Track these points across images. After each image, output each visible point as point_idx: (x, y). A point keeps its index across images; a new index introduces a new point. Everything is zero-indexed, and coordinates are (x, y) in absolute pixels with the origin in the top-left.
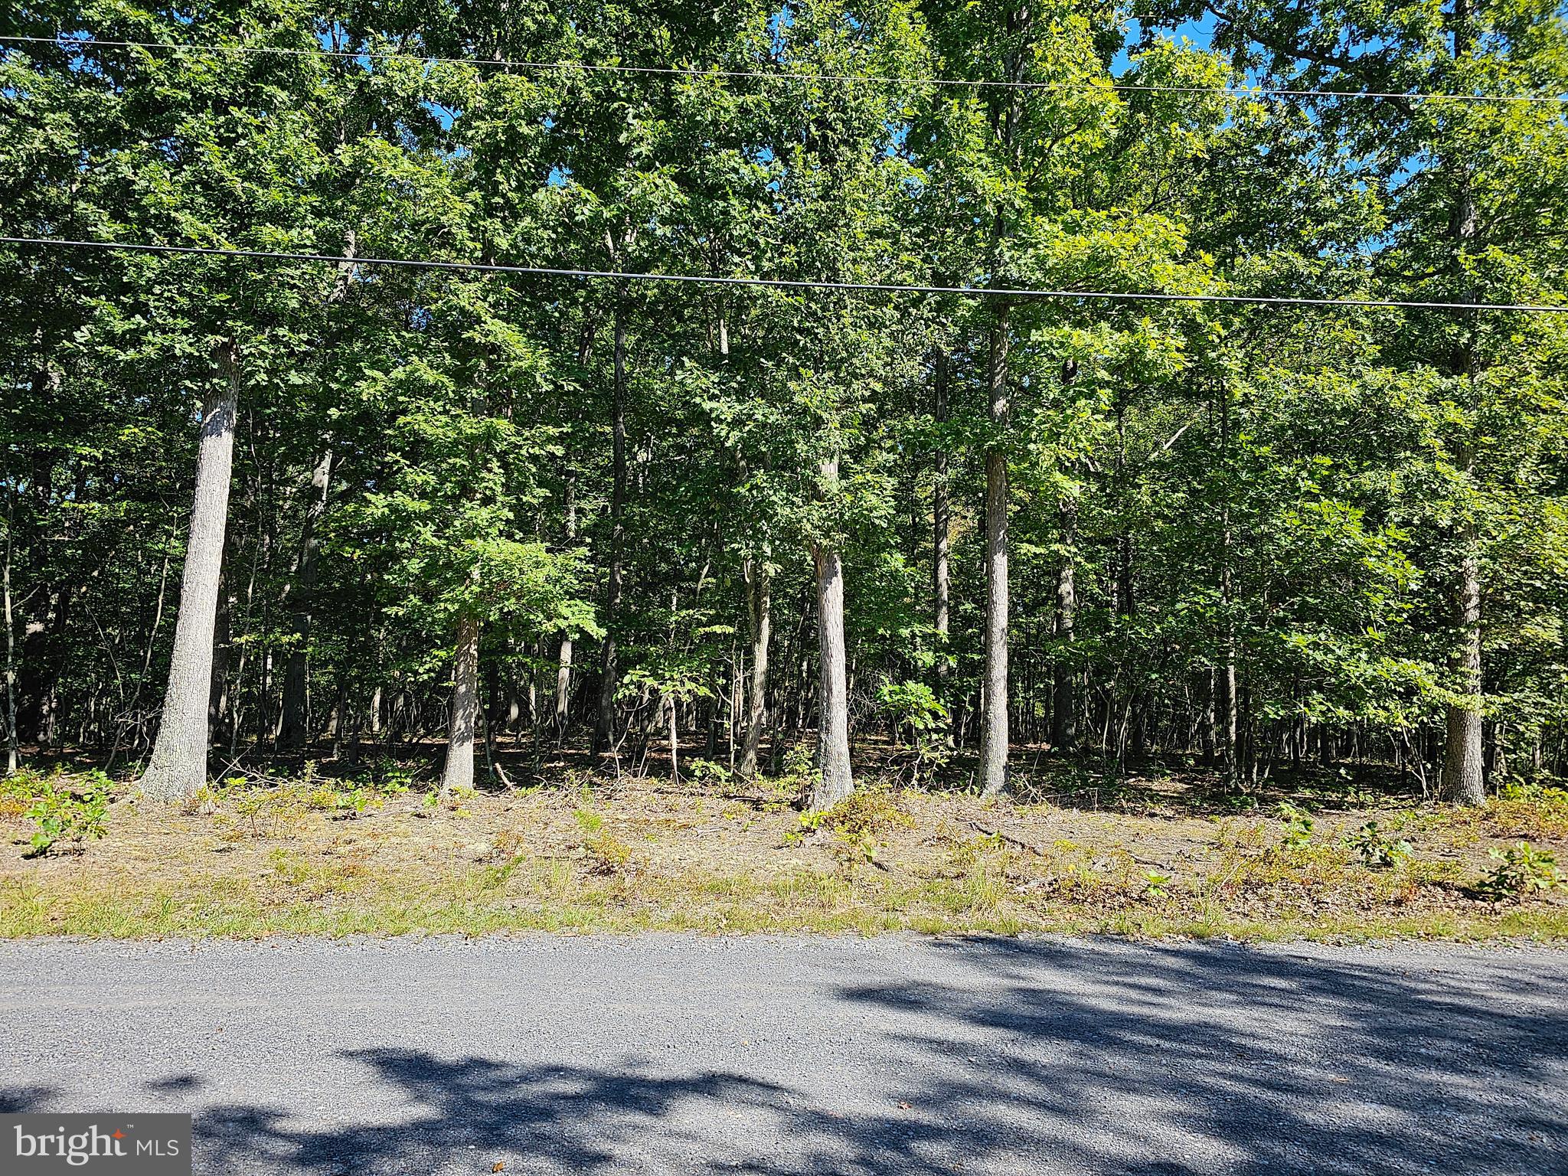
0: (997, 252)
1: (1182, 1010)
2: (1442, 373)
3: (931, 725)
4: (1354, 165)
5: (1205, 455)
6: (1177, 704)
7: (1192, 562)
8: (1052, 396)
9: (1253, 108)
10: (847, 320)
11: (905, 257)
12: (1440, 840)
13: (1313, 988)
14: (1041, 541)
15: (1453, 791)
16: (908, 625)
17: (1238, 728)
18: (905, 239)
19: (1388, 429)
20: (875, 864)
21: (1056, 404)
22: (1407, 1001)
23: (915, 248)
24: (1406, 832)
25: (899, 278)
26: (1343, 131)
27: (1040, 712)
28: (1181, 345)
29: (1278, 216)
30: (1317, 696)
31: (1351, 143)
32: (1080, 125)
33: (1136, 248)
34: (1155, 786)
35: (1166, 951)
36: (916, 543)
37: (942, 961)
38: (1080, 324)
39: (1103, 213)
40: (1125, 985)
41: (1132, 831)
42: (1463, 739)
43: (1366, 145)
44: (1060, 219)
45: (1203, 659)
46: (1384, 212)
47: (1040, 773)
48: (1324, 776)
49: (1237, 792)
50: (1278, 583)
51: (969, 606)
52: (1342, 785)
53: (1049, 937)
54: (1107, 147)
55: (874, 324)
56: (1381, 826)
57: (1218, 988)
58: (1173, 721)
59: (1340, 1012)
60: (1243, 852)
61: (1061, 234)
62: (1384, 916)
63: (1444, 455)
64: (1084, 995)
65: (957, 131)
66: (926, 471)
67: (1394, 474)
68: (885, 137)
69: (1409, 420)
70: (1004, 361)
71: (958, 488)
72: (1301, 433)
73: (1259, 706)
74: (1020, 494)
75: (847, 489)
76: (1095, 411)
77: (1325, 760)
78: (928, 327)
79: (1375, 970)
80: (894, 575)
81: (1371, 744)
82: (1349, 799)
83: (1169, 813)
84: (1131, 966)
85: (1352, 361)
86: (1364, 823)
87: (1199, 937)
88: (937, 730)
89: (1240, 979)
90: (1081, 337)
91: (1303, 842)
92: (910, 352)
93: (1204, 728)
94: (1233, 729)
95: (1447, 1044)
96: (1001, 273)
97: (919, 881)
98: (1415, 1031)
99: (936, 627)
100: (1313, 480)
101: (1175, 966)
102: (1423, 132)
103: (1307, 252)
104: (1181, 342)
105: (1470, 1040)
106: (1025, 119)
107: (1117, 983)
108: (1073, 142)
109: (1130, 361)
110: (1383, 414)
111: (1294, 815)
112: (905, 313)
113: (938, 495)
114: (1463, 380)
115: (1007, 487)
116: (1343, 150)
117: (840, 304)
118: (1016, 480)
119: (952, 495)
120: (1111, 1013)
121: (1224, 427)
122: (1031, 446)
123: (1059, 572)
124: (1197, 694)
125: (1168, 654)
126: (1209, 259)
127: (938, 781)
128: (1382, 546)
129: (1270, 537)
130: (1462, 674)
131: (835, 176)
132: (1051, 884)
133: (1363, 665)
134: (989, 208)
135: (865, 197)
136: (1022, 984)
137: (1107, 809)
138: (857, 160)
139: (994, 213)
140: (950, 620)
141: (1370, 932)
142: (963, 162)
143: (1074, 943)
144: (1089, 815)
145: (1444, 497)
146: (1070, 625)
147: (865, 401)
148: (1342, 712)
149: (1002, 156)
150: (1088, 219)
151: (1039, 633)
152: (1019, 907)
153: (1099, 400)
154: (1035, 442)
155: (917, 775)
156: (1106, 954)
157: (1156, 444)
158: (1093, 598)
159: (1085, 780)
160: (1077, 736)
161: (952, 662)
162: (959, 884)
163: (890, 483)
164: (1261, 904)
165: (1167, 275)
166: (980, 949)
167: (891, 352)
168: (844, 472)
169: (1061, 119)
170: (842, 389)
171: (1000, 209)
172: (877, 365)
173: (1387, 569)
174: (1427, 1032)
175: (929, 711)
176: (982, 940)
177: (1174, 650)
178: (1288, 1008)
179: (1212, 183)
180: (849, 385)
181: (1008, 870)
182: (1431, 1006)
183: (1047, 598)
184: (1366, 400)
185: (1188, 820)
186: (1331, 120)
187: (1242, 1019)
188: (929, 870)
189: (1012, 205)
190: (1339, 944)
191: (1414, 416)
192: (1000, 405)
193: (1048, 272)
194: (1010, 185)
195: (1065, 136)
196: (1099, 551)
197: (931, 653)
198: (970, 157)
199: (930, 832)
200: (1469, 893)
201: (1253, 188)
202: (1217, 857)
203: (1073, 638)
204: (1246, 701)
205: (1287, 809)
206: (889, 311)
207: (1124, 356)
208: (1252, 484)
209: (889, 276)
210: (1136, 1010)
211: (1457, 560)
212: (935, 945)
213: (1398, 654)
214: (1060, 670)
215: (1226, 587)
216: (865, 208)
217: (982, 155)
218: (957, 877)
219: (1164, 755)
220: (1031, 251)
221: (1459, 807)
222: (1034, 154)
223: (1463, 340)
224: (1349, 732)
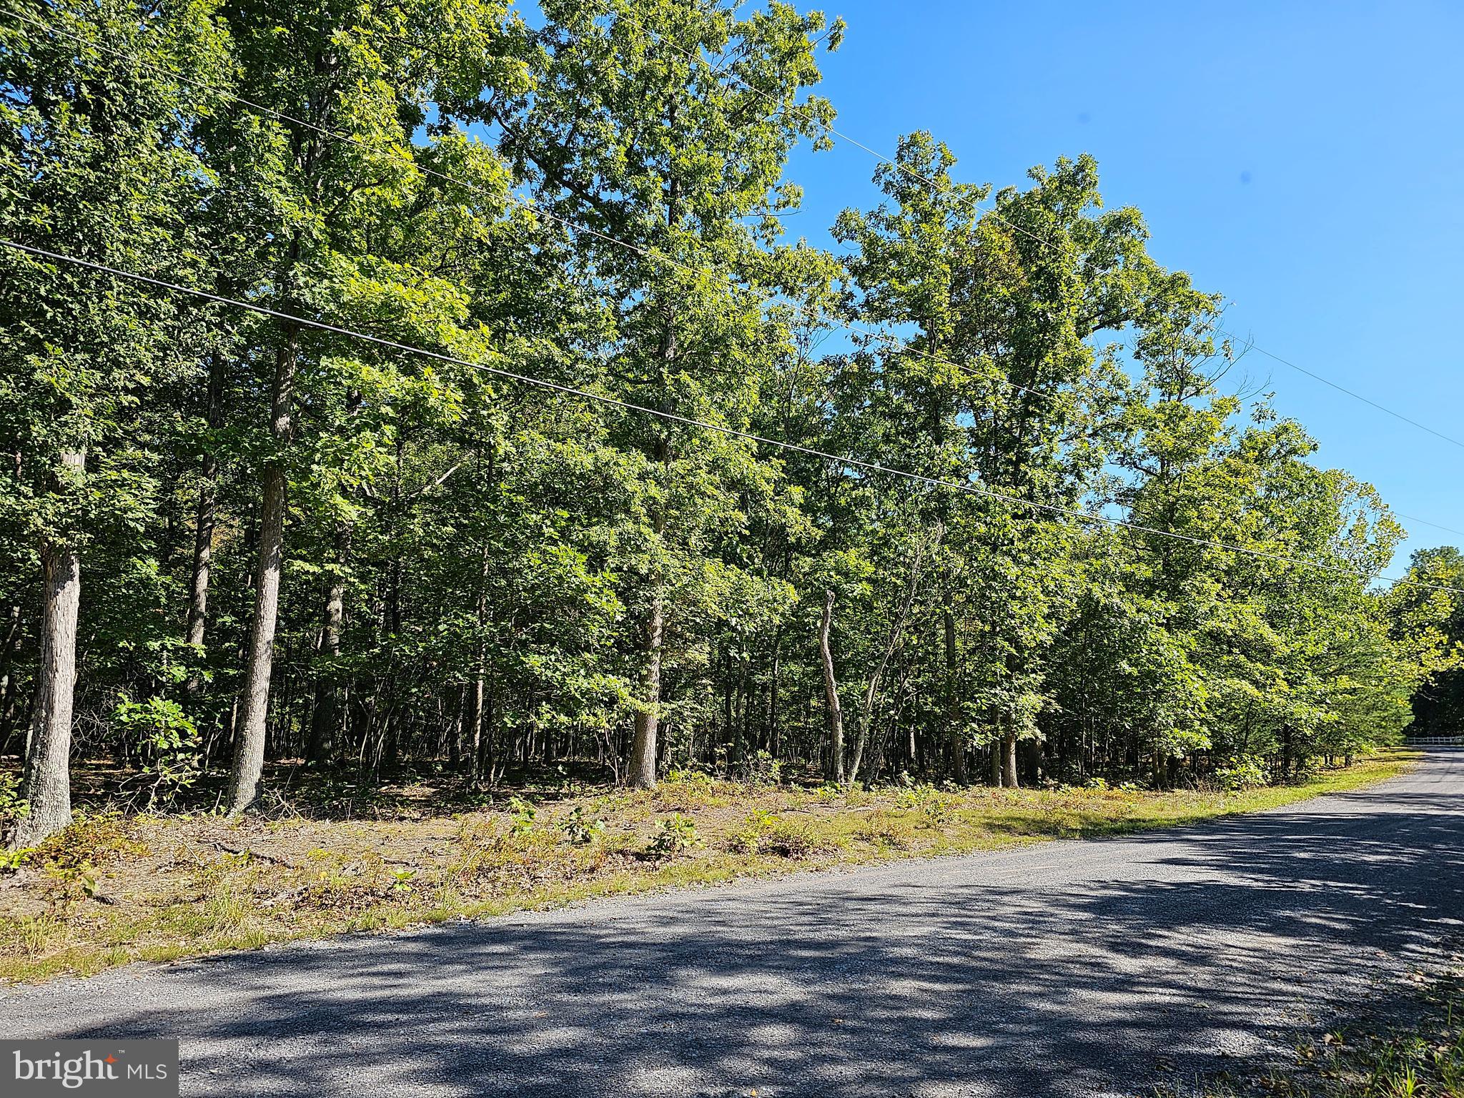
0: (291, 274)
1: (420, 986)
2: (649, 458)
3: (177, 744)
4: (599, 283)
5: (472, 496)
6: (430, 715)
7: (455, 588)
8: (337, 423)
9: (529, 216)
10: (113, 303)
11: (188, 254)
12: (624, 818)
13: (525, 948)
14: (316, 559)
15: (635, 780)
16: (157, 638)
17: (481, 735)
18: (189, 234)
19: (611, 495)
20: (97, 898)
21: (341, 430)
22: (595, 945)
23: (199, 247)
24: (601, 815)
25: (181, 273)
26: (591, 254)
27: (296, 727)
28: (460, 399)
29: (541, 307)
30: (545, 706)
31: (598, 264)
32: (381, 182)
33: (425, 305)
34: (406, 791)
35: (407, 939)
36: (172, 549)
37: (179, 986)
38: (369, 360)
39: (397, 267)
40: (369, 974)
41: (382, 835)
42: (645, 737)
43: (606, 271)
44: (356, 259)
45: (458, 675)
46: (616, 327)
47: (294, 787)
48: (546, 773)
49: (477, 791)
50: (524, 610)
51: (228, 619)
52: (558, 779)
53: (297, 944)
54: (405, 208)
55: (145, 314)
56: (584, 811)
57: (451, 962)
58: (424, 732)
59: (544, 963)
60: (479, 843)
61: (357, 274)
62: (581, 882)
63: (646, 520)
64: (330, 990)
65: (256, 147)
66: (190, 473)
67: (612, 531)
68: (175, 126)
69: (625, 490)
70: (291, 379)
71: (226, 495)
72: (549, 489)
73: (500, 716)
74: (296, 511)
75: (94, 485)
76: (379, 444)
77: (548, 759)
78: (209, 330)
79: (573, 925)
80: (145, 582)
81: (583, 743)
82: (563, 791)
83: (416, 815)
84: (375, 957)
85: (589, 436)
86: (573, 809)
87: (436, 922)
88: (185, 749)
89: (469, 951)
90: (369, 373)
91: (527, 829)
92: (188, 352)
93: (453, 736)
94: (477, 736)
95: (617, 972)
96: (294, 295)
97: (151, 910)
98: (595, 967)
99: (189, 640)
100: (555, 528)
101: (415, 950)
102: (645, 274)
103: (561, 343)
104: (460, 396)
105: (631, 966)
106: (327, 156)
107: (361, 974)
108: (373, 194)
109: (414, 404)
110: (608, 483)
111: (521, 808)
112: (182, 308)
113: (203, 500)
114: (660, 465)
115: (285, 503)
116: (591, 268)
117: (103, 284)
118: (294, 497)
119: (218, 501)
120: (356, 1001)
121: (489, 475)
122: (314, 467)
123: (330, 590)
124: (448, 706)
125: (428, 670)
126: (485, 330)
127: (180, 804)
128: (599, 584)
129: (519, 571)
130: (647, 687)
131: (109, 147)
132: (301, 893)
133: (581, 679)
134: (285, 230)
135: (146, 180)
136: (267, 993)
137: (359, 817)
138: (140, 140)
139: (291, 237)
140: (205, 633)
141: (571, 896)
142: (260, 179)
143: (321, 945)
144: (342, 824)
145: (644, 552)
146: (337, 641)
147: (127, 390)
148: (563, 718)
149: (302, 183)
150: (383, 267)
151: (301, 647)
152: (266, 921)
153: (383, 434)
154: (318, 464)
155: (154, 798)
156: (352, 950)
157: (430, 480)
158: (360, 616)
159: (339, 791)
160: (333, 750)
161: (208, 677)
162: (201, 907)
163: (151, 484)
164: (490, 886)
165: (450, 335)
166: (223, 967)
167: (164, 348)
168: (92, 464)
169: (364, 170)
170: (98, 375)
171: (297, 234)
172: (147, 358)
173: (601, 603)
174: (604, 966)
175: (177, 729)
176: (225, 958)
177: (432, 667)
178: (506, 967)
179: (491, 264)
180: (108, 372)
181: (256, 886)
182: (608, 946)
183: (314, 614)
184: (597, 470)
185: (434, 820)
186: (584, 242)
187: (469, 983)
188: (165, 896)
189: (310, 234)
190: (547, 909)
191: (628, 487)
192: (283, 422)
193: (341, 306)
194: (309, 215)
195: (366, 186)
196: (370, 572)
197: (183, 668)
198: (269, 176)
199: (170, 857)
200: (640, 857)
201: (524, 279)
202: (456, 850)
203: (338, 653)
204: (489, 712)
205: (516, 802)
206: (165, 305)
207: (408, 398)
208: (508, 527)
209: (169, 269)
210: (379, 994)
211: (649, 600)
212: (170, 972)
213: (606, 671)
214: (322, 686)
215: (481, 612)
216: (144, 190)
217: (280, 177)
218: (198, 900)
219: (414, 764)
220: (326, 282)
221: (638, 790)
222: (335, 193)
223: (663, 436)
224: (567, 736)
